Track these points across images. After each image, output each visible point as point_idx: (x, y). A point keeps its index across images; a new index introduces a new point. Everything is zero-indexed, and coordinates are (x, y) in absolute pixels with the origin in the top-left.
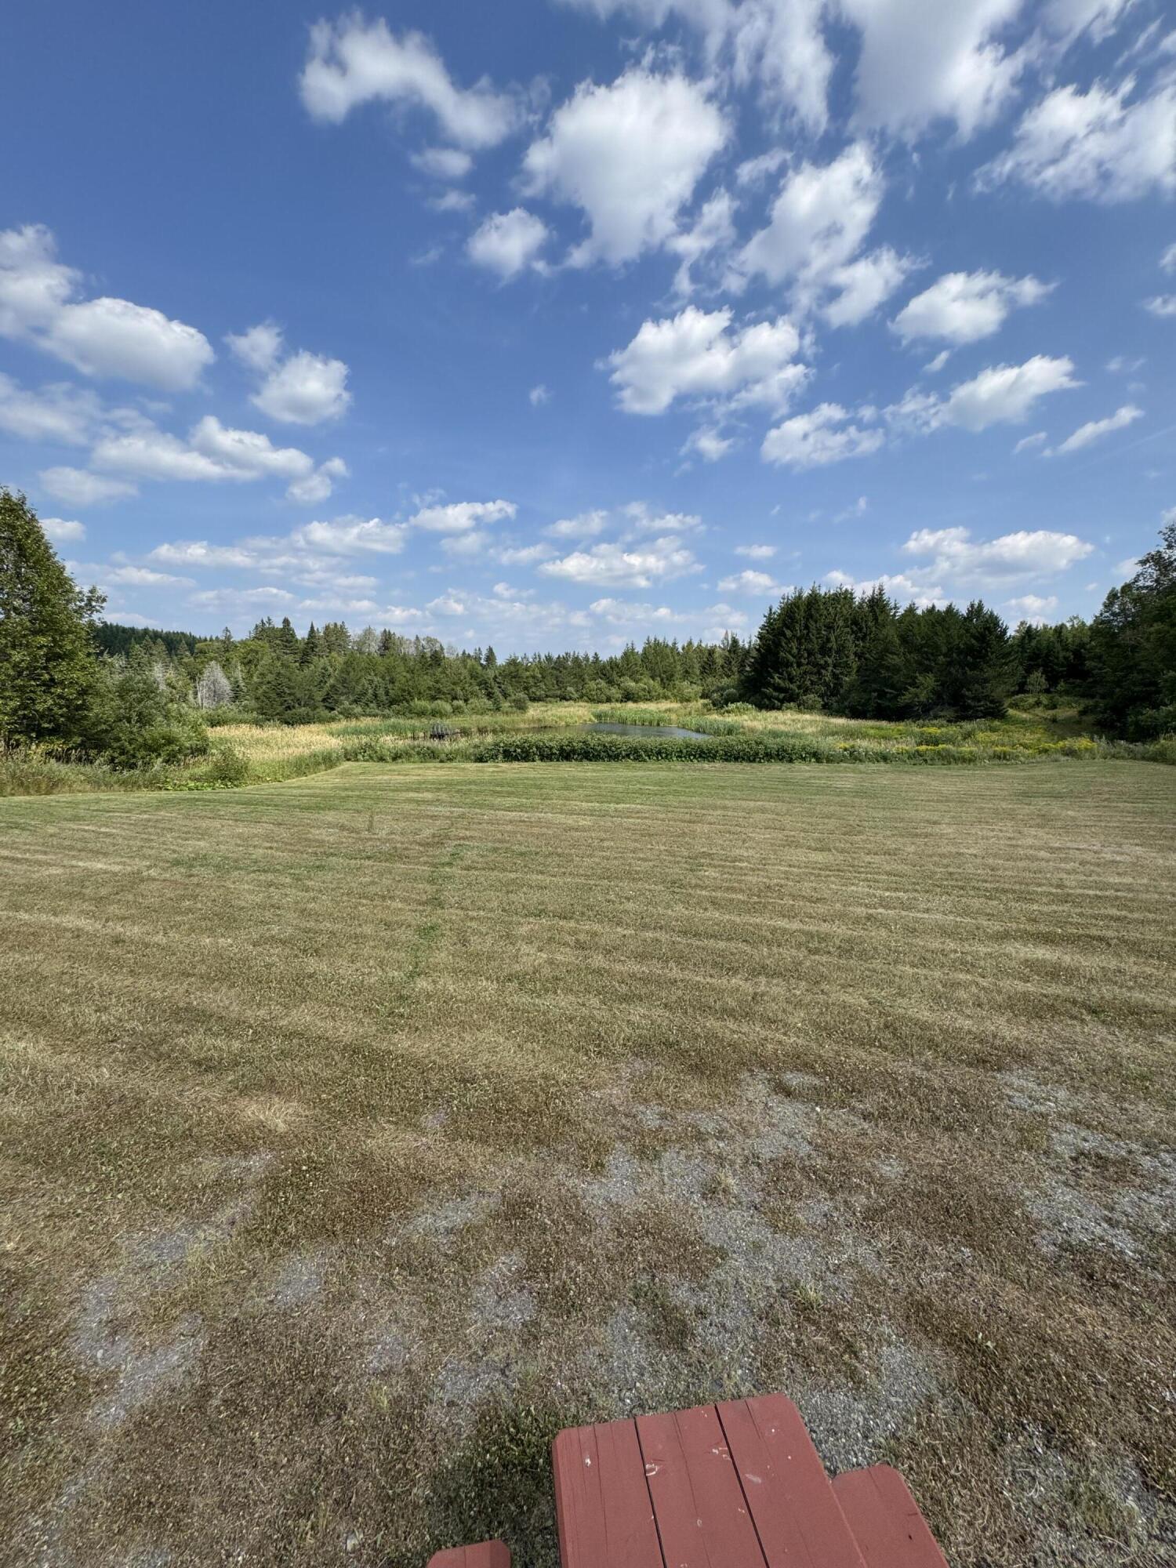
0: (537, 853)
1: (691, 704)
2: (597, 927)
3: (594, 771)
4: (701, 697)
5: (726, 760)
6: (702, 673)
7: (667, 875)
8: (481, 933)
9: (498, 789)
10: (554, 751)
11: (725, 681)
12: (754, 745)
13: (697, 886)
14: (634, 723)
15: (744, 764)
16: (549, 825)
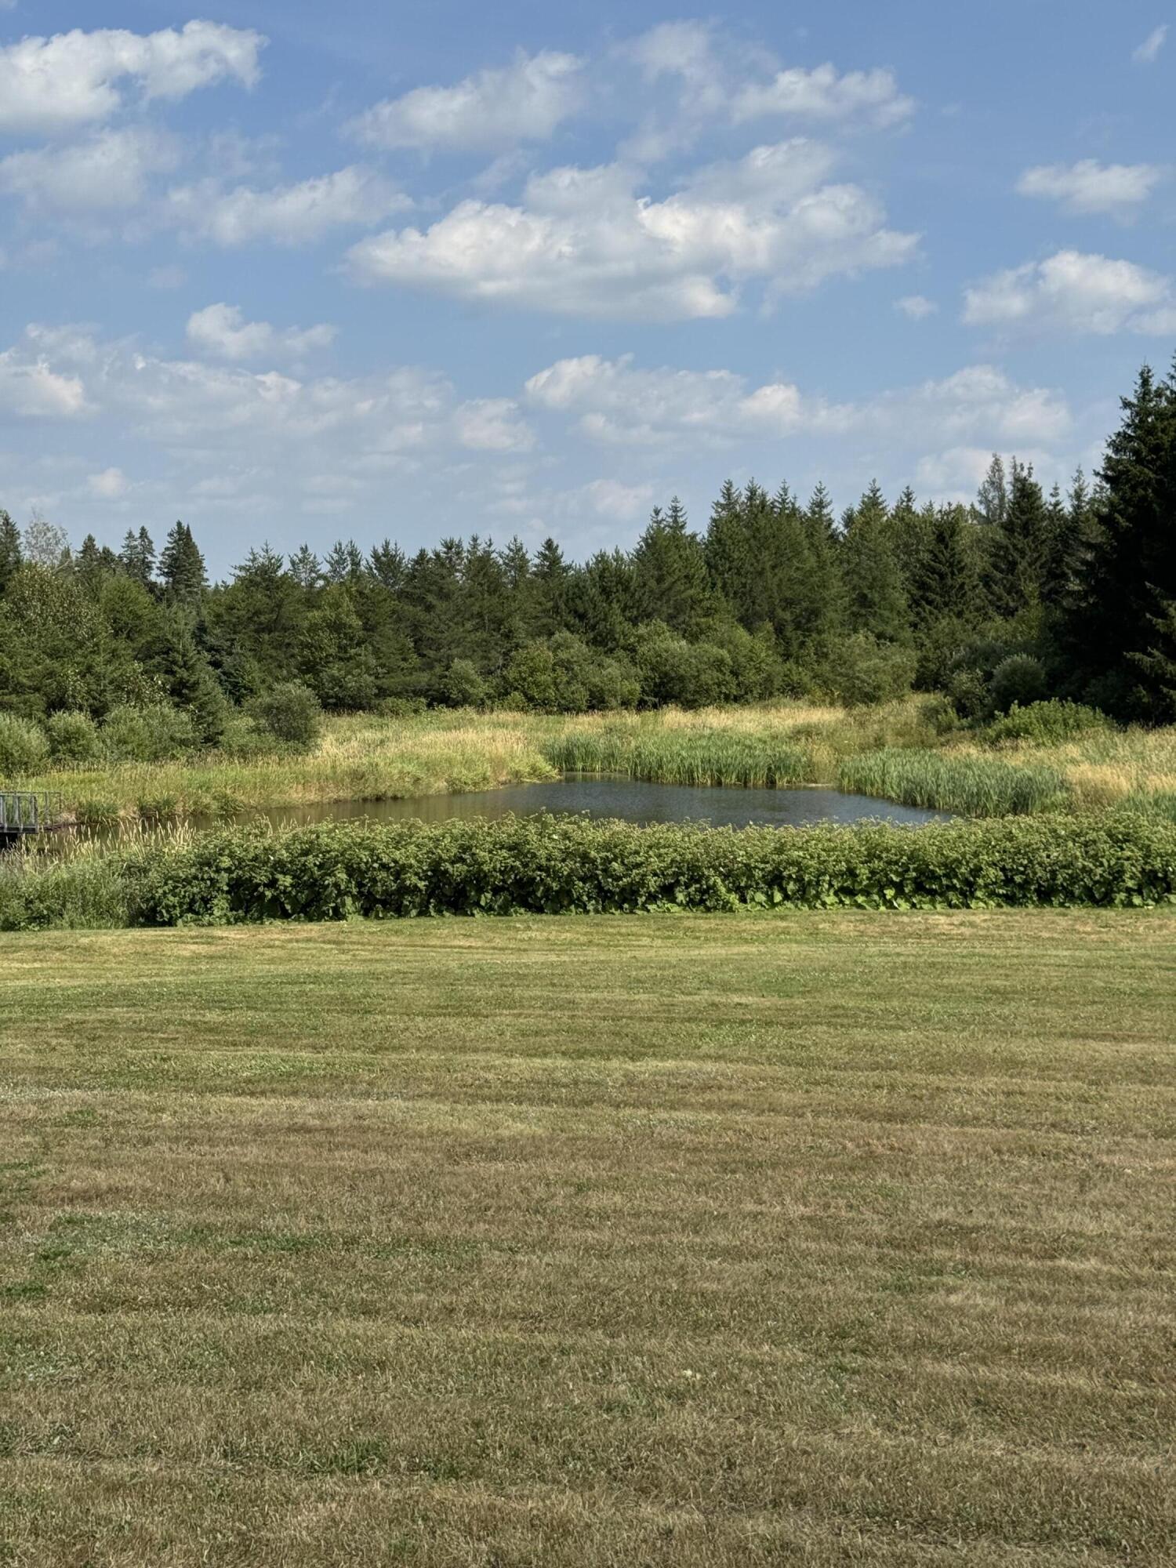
0: (351, 1242)
1: (880, 712)
2: (569, 1504)
3: (551, 946)
4: (919, 685)
5: (1011, 900)
6: (915, 602)
7: (815, 1305)
8: (147, 1541)
9: (213, 1016)
10: (411, 880)
11: (997, 629)
12: (1104, 846)
13: (920, 1346)
14: (688, 778)
15: (1075, 911)
16: (392, 1137)
